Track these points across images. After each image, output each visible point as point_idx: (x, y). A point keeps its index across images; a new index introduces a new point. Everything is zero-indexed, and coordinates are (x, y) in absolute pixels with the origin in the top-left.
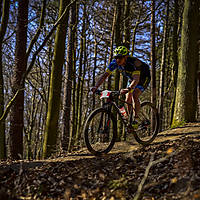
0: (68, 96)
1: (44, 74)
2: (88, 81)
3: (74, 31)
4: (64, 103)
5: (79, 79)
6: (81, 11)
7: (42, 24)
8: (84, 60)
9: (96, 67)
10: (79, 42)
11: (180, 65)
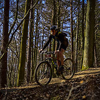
0: (30, 55)
1: (17, 44)
2: (40, 47)
3: (32, 23)
4: (28, 58)
5: (35, 47)
6: (36, 12)
7: (16, 19)
8: (38, 37)
9: (43, 40)
10: (35, 28)
11: (86, 39)
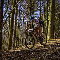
0: (15, 31)
1: (8, 24)
2: (21, 26)
3: (17, 11)
5: (18, 25)
6: (19, 5)
7: (8, 9)
9: (24, 22)
10: (18, 14)
